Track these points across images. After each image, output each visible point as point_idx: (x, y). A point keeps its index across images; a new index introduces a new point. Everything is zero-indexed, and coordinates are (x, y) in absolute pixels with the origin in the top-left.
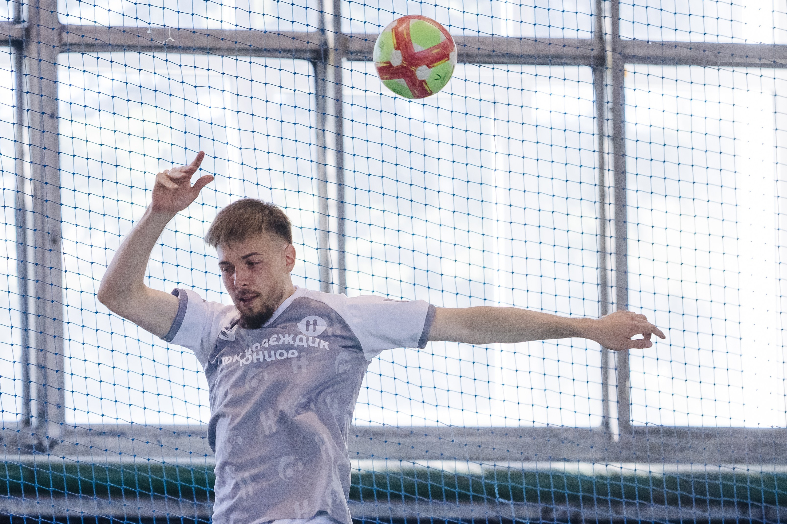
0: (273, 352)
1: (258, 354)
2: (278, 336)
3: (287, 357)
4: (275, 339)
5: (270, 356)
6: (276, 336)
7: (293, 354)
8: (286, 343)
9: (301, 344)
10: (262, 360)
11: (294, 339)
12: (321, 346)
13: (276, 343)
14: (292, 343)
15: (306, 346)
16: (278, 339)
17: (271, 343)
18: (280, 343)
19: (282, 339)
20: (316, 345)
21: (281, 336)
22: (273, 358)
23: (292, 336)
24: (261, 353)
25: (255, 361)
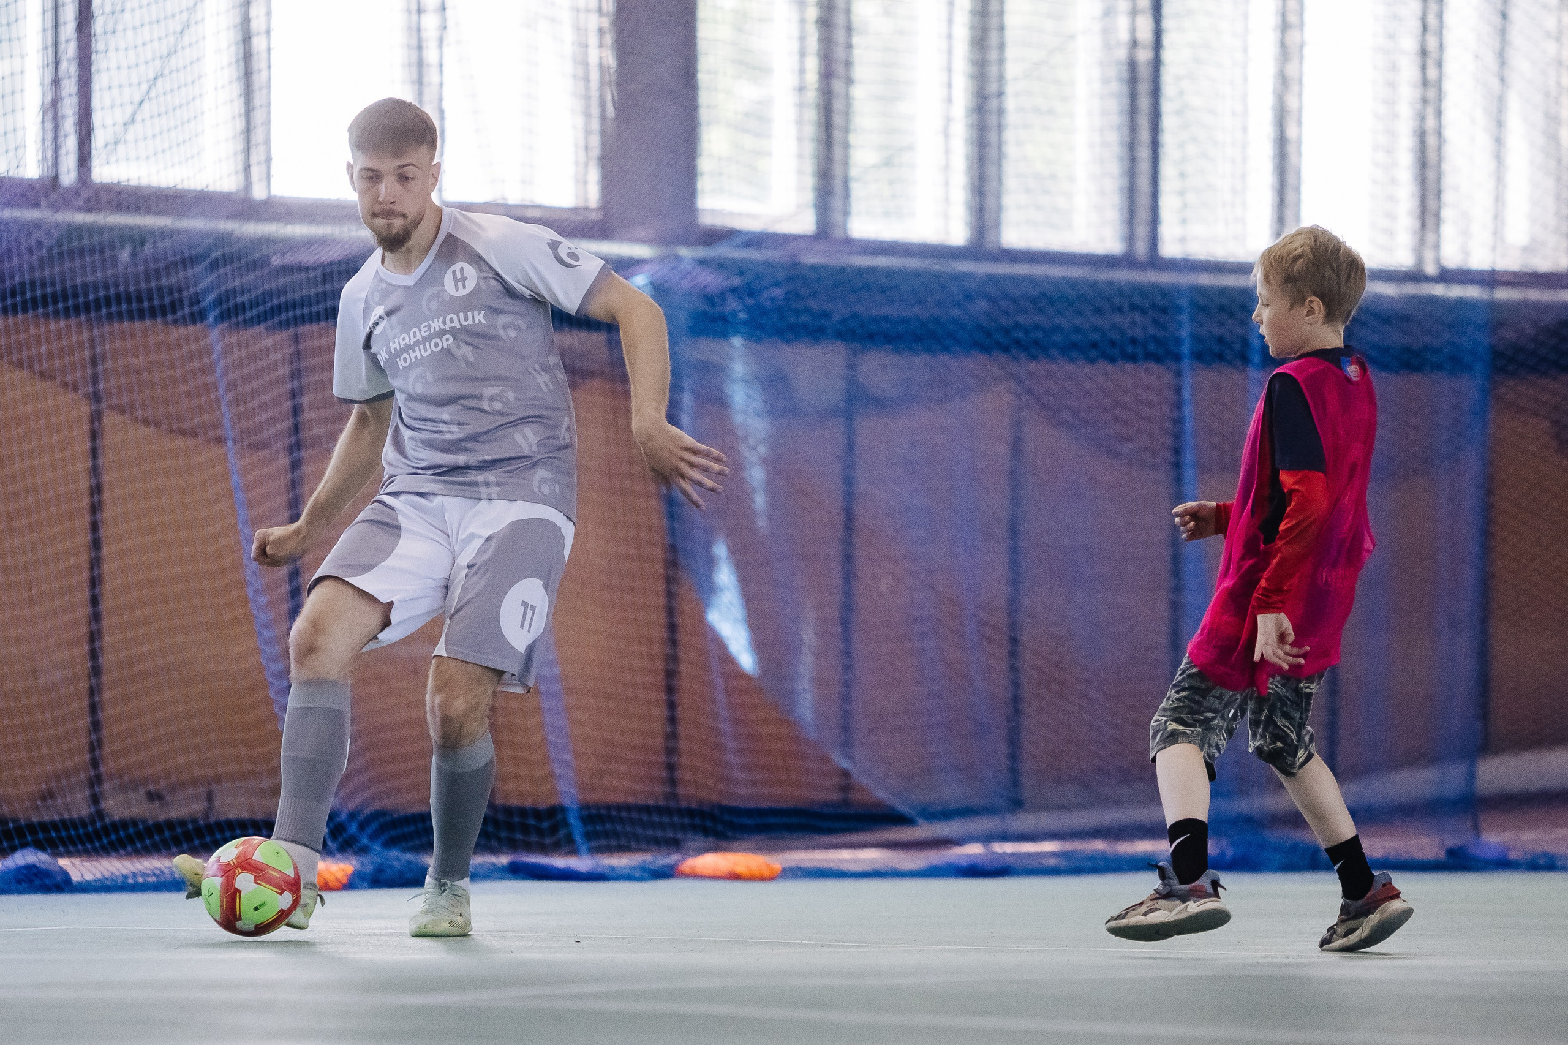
0: (427, 344)
1: (414, 351)
2: (429, 324)
3: (443, 345)
4: (426, 328)
5: (426, 350)
6: (426, 324)
7: (447, 340)
8: (437, 329)
9: (453, 325)
10: (419, 357)
11: (444, 323)
12: (477, 322)
13: (428, 333)
14: (443, 327)
15: (458, 326)
16: (429, 327)
17: (424, 334)
18: (432, 331)
19: (433, 325)
20: (470, 322)
21: (430, 322)
22: (429, 352)
23: (441, 318)
24: (417, 349)
25: (413, 360)
